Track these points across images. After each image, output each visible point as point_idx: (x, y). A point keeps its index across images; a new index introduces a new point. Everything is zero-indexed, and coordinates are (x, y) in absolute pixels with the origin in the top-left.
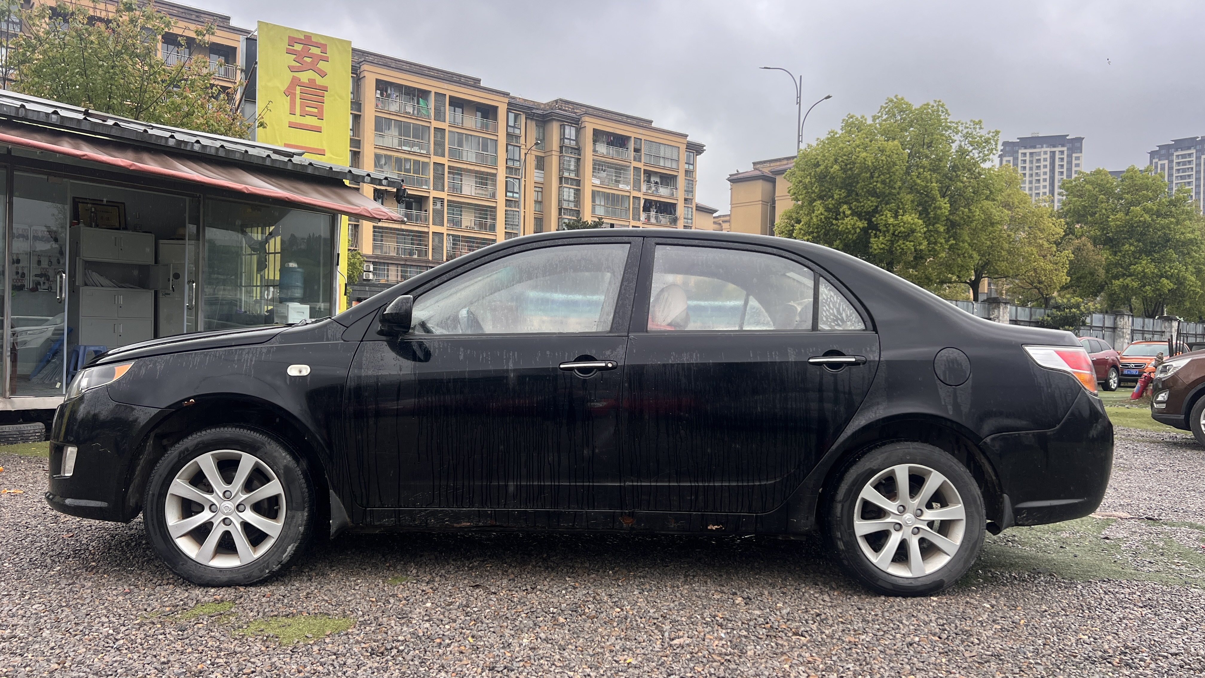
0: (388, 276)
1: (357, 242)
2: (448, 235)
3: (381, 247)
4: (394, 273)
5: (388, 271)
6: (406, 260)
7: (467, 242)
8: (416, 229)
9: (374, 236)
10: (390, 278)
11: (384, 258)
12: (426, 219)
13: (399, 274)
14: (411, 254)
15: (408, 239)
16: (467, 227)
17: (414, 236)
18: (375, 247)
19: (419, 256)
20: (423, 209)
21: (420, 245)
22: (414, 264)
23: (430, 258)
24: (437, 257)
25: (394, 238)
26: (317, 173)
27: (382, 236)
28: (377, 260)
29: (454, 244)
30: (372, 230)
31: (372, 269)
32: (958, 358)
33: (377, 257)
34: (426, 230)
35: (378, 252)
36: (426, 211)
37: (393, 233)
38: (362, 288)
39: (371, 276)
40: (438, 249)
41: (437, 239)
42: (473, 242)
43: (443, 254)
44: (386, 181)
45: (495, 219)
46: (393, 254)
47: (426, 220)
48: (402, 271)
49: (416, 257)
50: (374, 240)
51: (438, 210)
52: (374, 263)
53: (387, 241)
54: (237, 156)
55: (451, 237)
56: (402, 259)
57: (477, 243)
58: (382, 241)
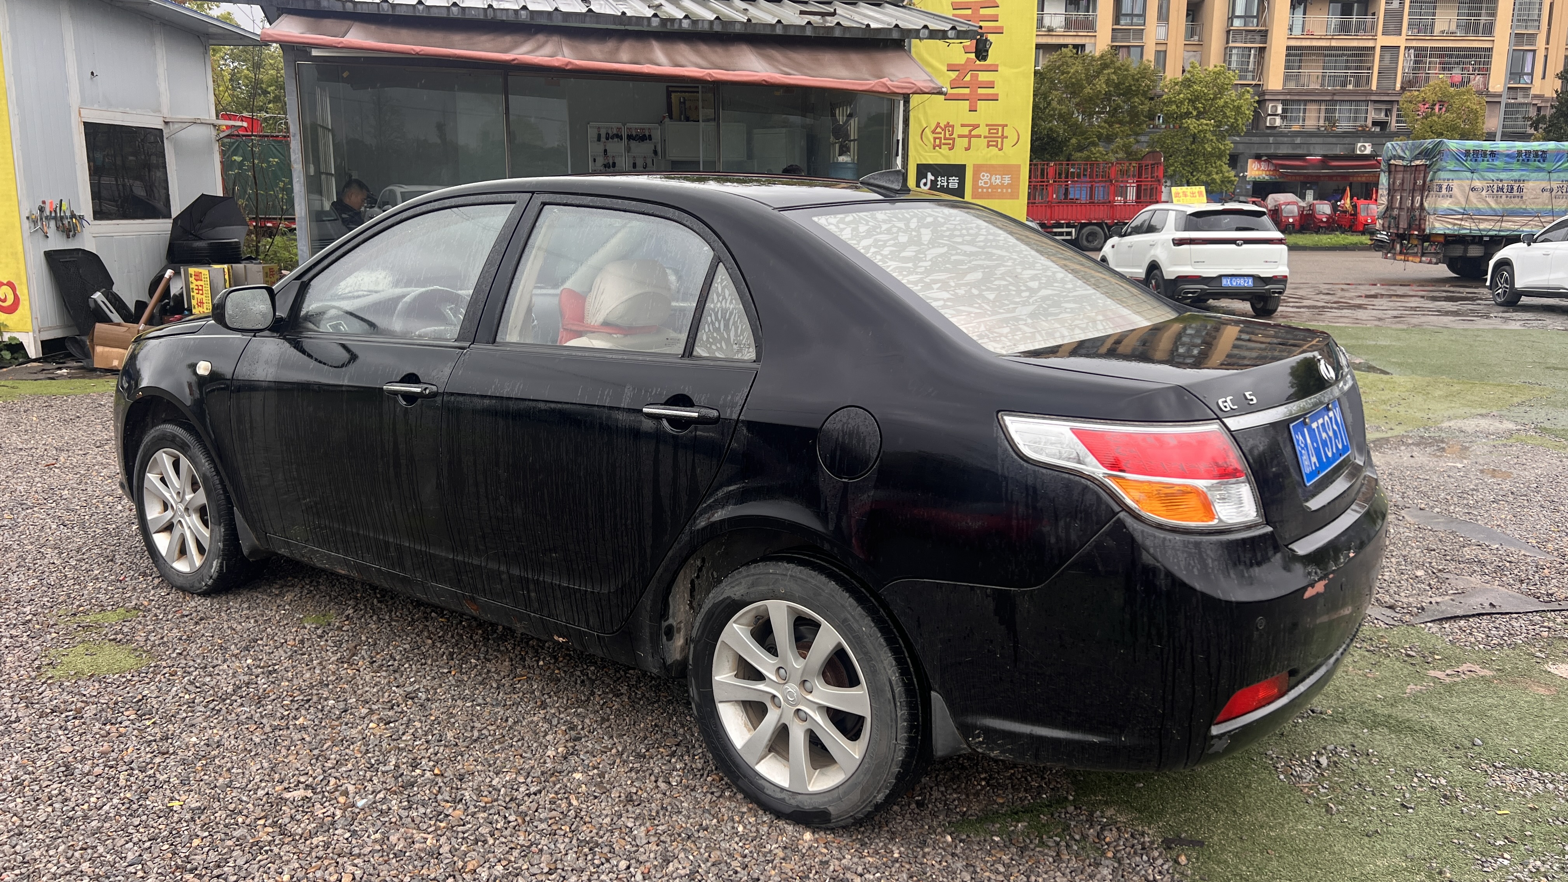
0: (1304, 120)
1: (1261, 73)
2: (1408, 48)
3: (1298, 77)
4: (1314, 114)
5: (1304, 112)
6: (1334, 94)
7: (1440, 56)
8: (1355, 44)
9: (1287, 61)
10: (1307, 123)
11: (1299, 93)
12: (1374, 27)
13: (1323, 115)
14: (1344, 84)
15: (1341, 62)
16: (1443, 32)
17: (1349, 56)
18: (1287, 78)
19: (1357, 84)
20: (1370, 11)
21: (1357, 68)
22: (1346, 98)
23: (1374, 88)
24: (1386, 83)
25: (1317, 61)
26: (847, 36)
27: (1300, 61)
28: (1288, 97)
29: (1416, 62)
30: (1284, 52)
31: (1279, 111)
32: (862, 429)
33: (1289, 94)
34: (1370, 44)
35: (1292, 86)
36: (1374, 14)
37: (1318, 55)
38: (1264, 139)
39: (1278, 122)
40: (1387, 73)
41: (1388, 57)
42: (1451, 56)
43: (1395, 79)
44: (954, 32)
45: (1494, 15)
46: (1314, 86)
47: (1372, 28)
48: (1327, 111)
49: (1350, 87)
50: (1287, 67)
51: (1394, 10)
52: (1284, 102)
53: (1307, 67)
54: (738, 29)
55: (1412, 51)
56: (1327, 93)
57: (1458, 56)
58: (1300, 67)
